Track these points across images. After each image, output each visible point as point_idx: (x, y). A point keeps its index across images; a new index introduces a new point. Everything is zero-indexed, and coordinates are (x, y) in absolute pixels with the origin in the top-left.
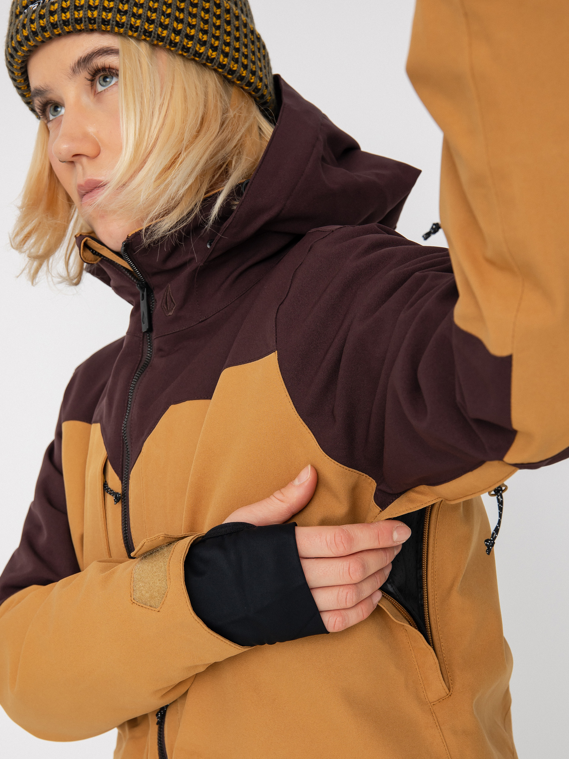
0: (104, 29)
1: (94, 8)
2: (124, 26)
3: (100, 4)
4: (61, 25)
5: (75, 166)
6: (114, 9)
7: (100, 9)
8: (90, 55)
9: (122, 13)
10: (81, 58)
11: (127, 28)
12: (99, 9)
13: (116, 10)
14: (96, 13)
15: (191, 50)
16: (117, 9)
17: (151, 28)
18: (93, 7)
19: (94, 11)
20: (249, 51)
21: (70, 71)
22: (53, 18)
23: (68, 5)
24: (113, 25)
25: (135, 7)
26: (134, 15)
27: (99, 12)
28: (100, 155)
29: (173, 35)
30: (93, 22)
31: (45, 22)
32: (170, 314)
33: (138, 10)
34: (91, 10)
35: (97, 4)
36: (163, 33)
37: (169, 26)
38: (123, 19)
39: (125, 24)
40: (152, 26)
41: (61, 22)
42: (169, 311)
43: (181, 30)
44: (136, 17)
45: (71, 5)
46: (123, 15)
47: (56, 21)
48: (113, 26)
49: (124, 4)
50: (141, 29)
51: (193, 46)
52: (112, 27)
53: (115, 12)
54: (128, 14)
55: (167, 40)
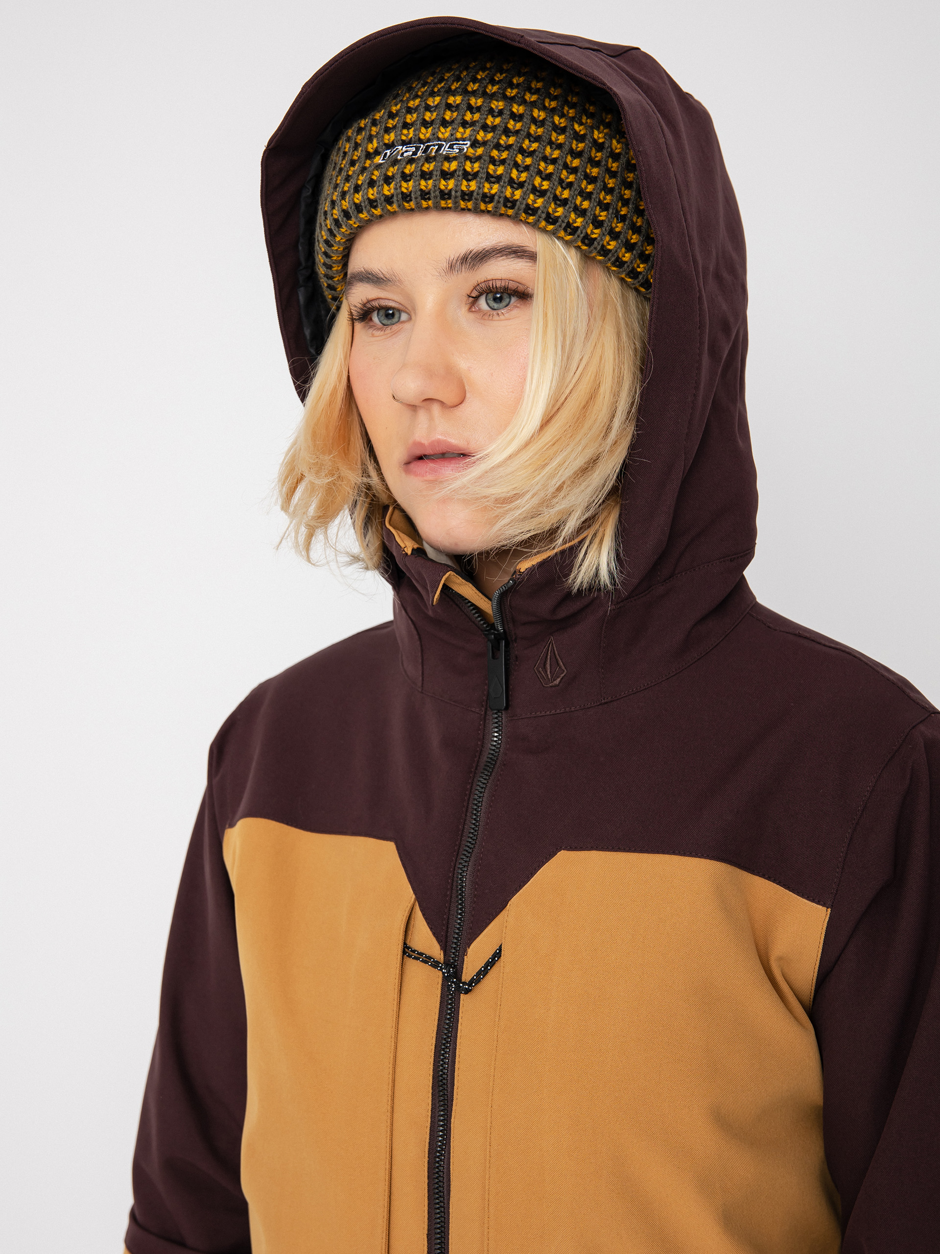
0: (523, 219)
1: (517, 184)
2: (557, 221)
3: (528, 181)
4: (456, 197)
6: (548, 194)
7: (528, 189)
8: (487, 251)
9: (558, 203)
10: (471, 252)
11: (560, 226)
12: (525, 189)
13: (552, 196)
14: (519, 193)
16: (553, 194)
17: (596, 234)
18: (515, 183)
19: (517, 189)
21: (445, 265)
22: (445, 184)
23: (476, 170)
24: (540, 217)
25: (580, 196)
26: (576, 209)
27: (525, 193)
28: (463, 405)
29: (624, 248)
30: (509, 205)
31: (430, 187)
32: (553, 683)
33: (581, 202)
34: (512, 187)
35: (524, 180)
36: (610, 245)
37: (622, 236)
38: (558, 212)
39: (560, 221)
40: (597, 231)
41: (459, 194)
42: (550, 680)
43: (635, 244)
44: (578, 213)
45: (481, 170)
46: (560, 206)
47: (451, 190)
48: (541, 219)
49: (565, 189)
50: (582, 233)
51: (645, 271)
52: (539, 220)
53: (549, 198)
54: (568, 206)
55: (613, 255)
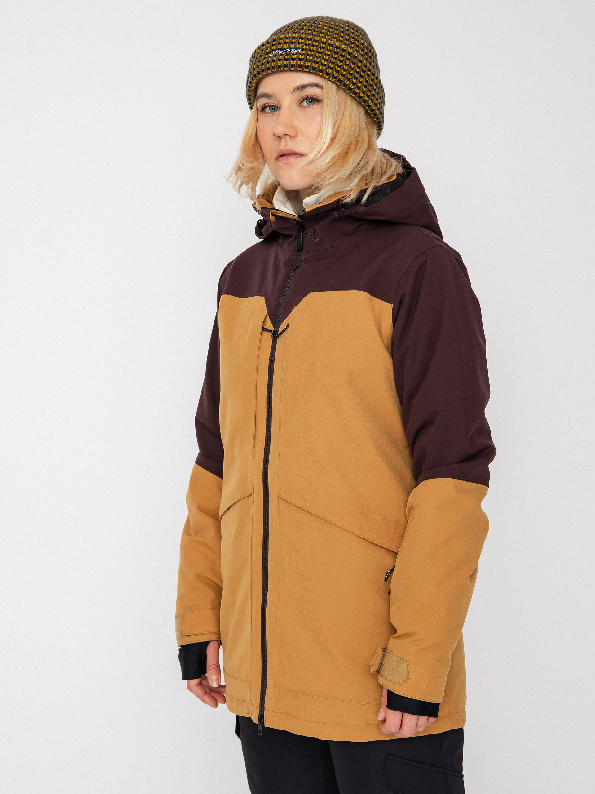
0: (318, 74)
3: (320, 61)
5: (280, 140)
6: (327, 65)
7: (320, 64)
8: (306, 85)
9: (330, 68)
10: (300, 85)
11: (331, 76)
15: (358, 94)
19: (316, 64)
20: (378, 102)
21: (292, 90)
22: (293, 62)
23: (303, 58)
24: (324, 73)
25: (337, 66)
26: (336, 70)
28: (297, 137)
29: (351, 84)
30: (314, 69)
31: (288, 63)
32: (316, 241)
33: (338, 68)
34: (315, 63)
36: (347, 82)
38: (330, 71)
39: (331, 74)
40: (343, 78)
41: (297, 65)
42: (315, 239)
43: (355, 83)
45: (305, 58)
46: (330, 69)
47: (294, 64)
49: (332, 64)
50: (337, 78)
53: (327, 67)
54: (333, 69)
